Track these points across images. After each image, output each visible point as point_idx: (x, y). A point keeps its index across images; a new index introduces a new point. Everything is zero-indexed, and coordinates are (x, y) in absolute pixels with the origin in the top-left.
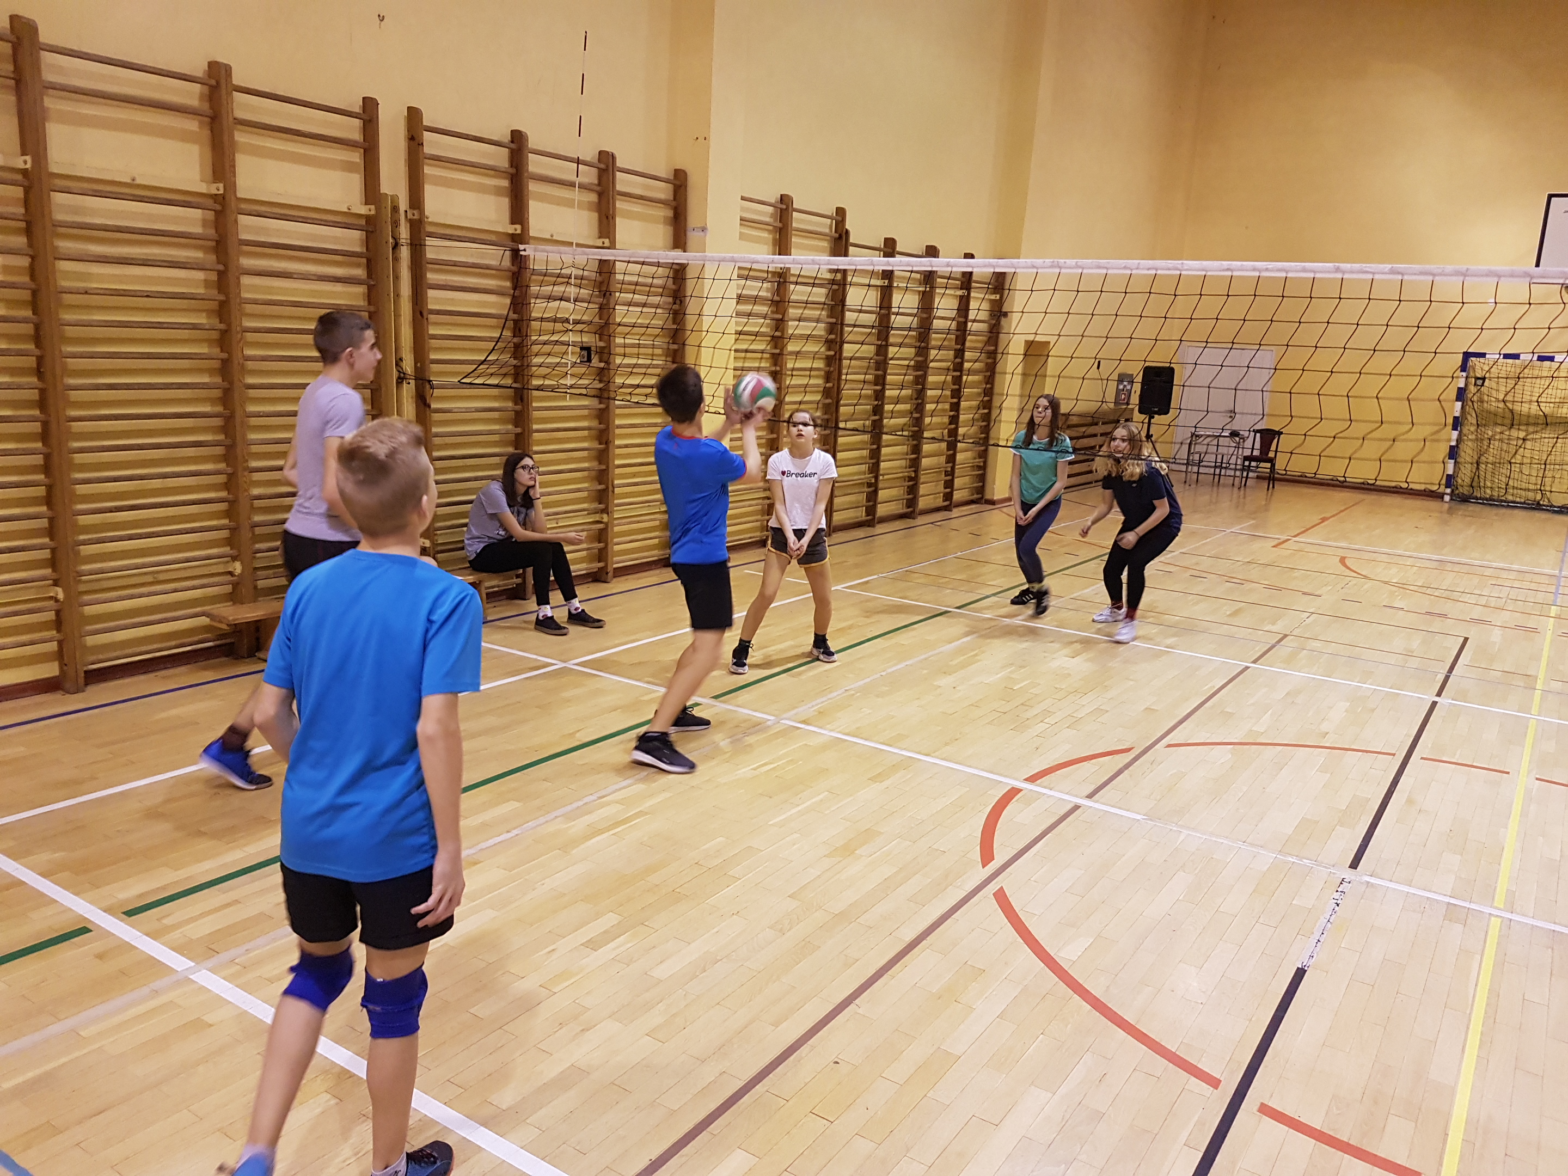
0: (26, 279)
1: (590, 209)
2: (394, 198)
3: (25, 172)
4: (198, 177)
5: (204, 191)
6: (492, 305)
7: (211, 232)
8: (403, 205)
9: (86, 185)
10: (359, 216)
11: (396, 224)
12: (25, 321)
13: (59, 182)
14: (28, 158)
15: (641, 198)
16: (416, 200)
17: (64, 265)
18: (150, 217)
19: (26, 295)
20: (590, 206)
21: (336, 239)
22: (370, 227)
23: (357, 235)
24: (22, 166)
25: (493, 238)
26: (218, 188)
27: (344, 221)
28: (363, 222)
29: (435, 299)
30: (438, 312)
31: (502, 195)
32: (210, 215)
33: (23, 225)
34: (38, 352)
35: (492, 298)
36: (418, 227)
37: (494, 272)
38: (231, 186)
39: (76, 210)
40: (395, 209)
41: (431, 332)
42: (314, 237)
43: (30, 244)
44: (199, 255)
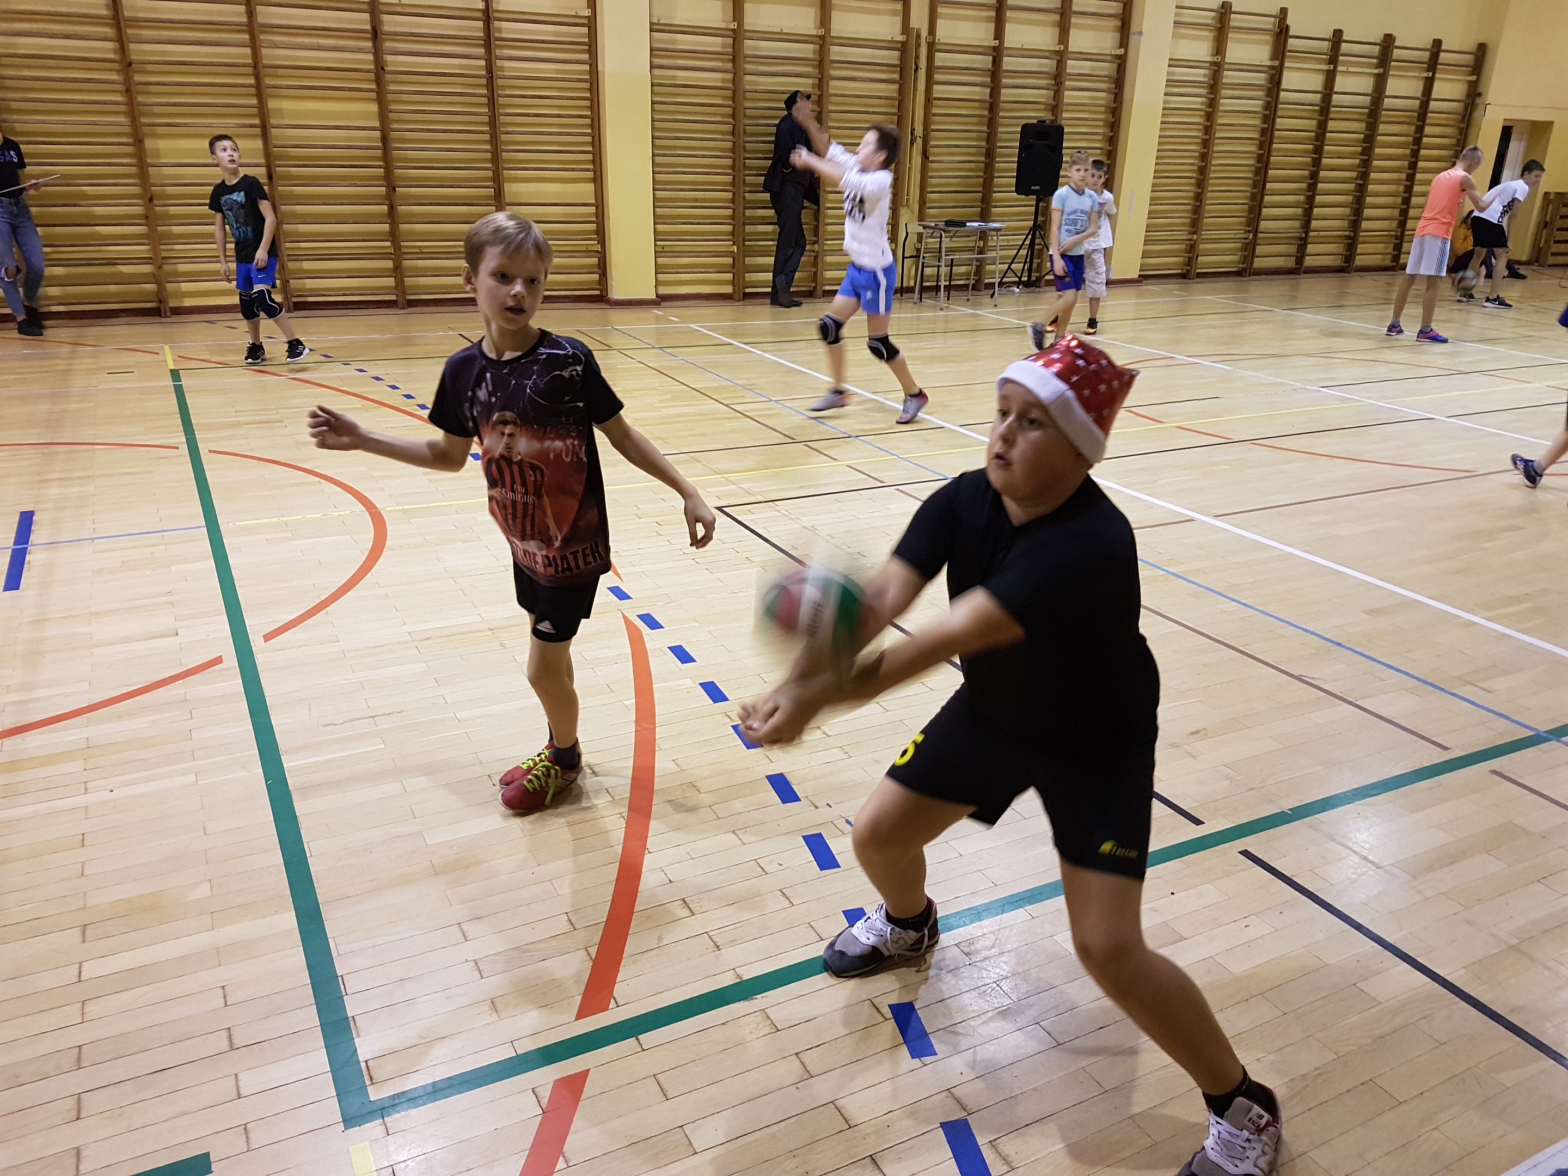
0: (731, 85)
1: (1053, 26)
2: (918, 30)
3: (734, 30)
4: (813, 26)
5: (815, 33)
6: (977, 93)
7: (817, 56)
8: (924, 33)
9: (760, 35)
10: (898, 42)
11: (918, 45)
12: (729, 106)
13: (748, 34)
14: (736, 23)
15: (1094, 14)
16: (932, 30)
17: (748, 78)
18: (788, 50)
19: (730, 93)
20: (1054, 24)
21: (884, 57)
22: (903, 48)
23: (896, 54)
24: (733, 27)
25: (981, 50)
26: (821, 32)
27: (888, 46)
28: (899, 46)
29: (938, 90)
30: (939, 99)
31: (990, 22)
32: (817, 47)
33: (731, 57)
34: (733, 122)
35: (977, 89)
36: (932, 48)
37: (980, 72)
38: (828, 30)
39: (756, 48)
40: (919, 36)
41: (933, 111)
42: (872, 56)
43: (734, 67)
44: (810, 69)
